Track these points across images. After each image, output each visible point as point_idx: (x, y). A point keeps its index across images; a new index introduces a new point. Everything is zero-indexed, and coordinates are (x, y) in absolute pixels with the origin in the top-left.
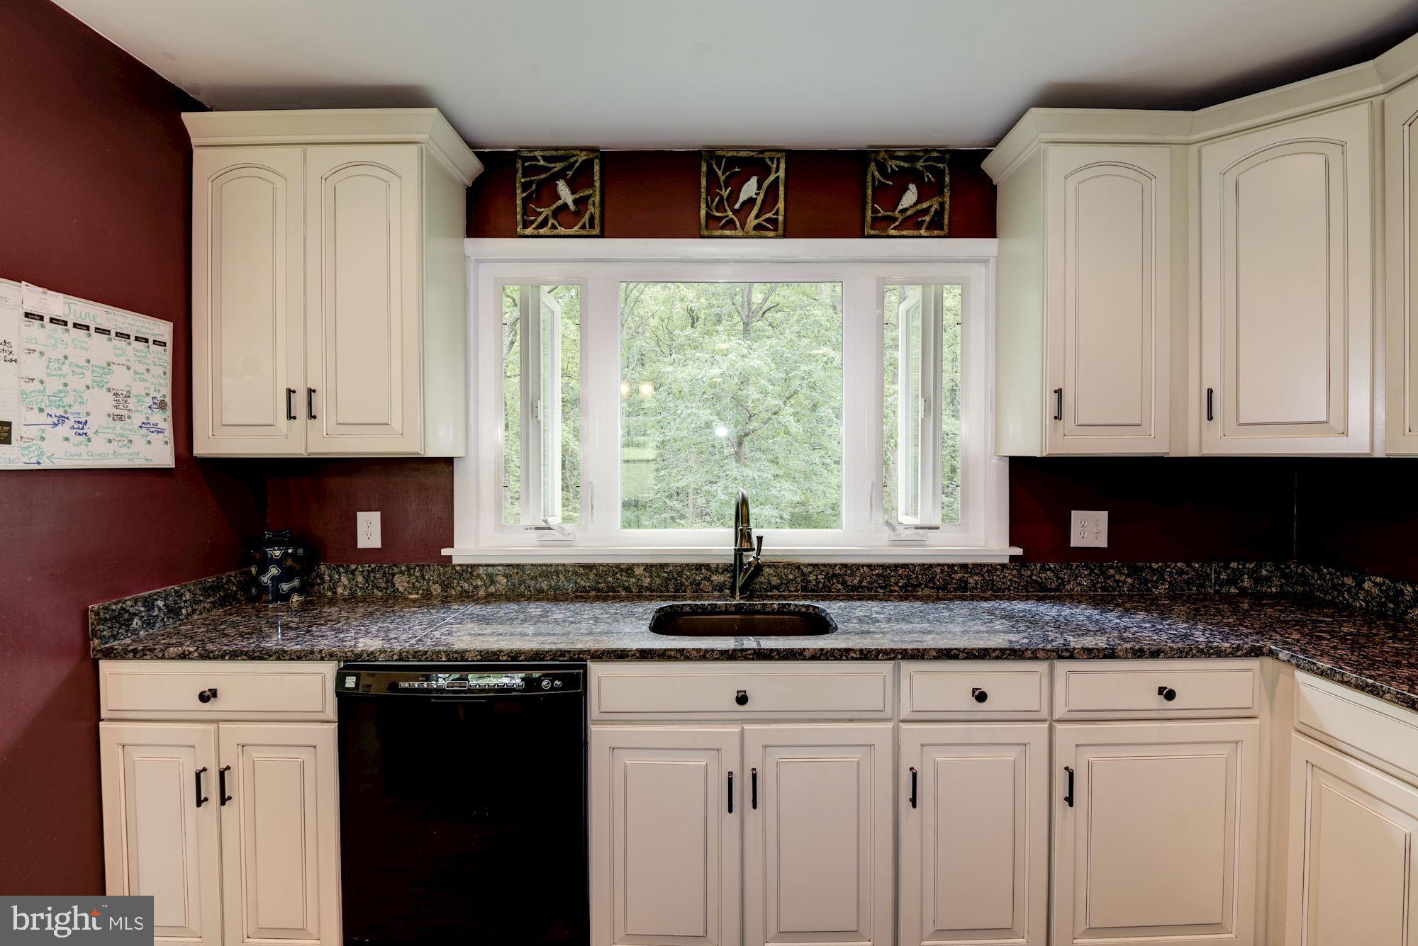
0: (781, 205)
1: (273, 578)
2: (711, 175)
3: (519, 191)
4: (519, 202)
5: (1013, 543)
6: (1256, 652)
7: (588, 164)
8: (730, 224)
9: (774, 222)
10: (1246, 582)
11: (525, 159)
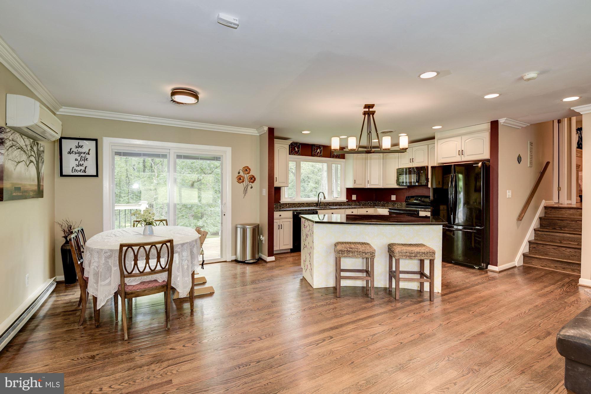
0: (322, 153)
2: (314, 148)
5: (347, 199)
6: (374, 207)
7: (299, 145)
8: (316, 155)
9: (321, 155)
10: (370, 204)
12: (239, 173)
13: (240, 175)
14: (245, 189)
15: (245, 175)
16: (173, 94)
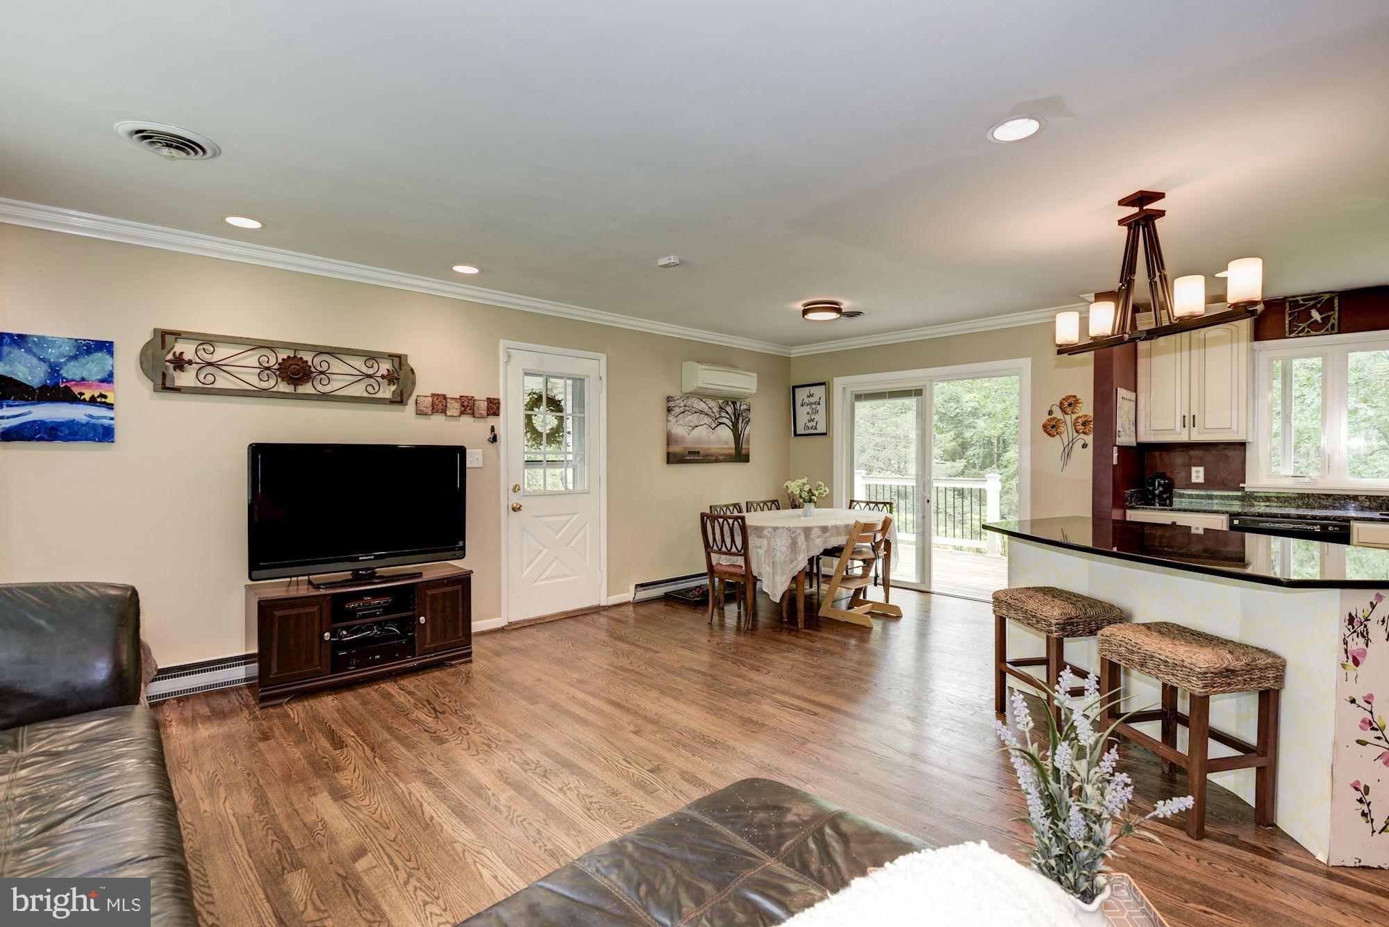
1: (1160, 492)
3: (1287, 317)
4: (1287, 322)
7: (1331, 300)
11: (1290, 302)
12: (1050, 413)
13: (1054, 419)
14: (1066, 449)
15: (1068, 418)
16: (805, 312)
